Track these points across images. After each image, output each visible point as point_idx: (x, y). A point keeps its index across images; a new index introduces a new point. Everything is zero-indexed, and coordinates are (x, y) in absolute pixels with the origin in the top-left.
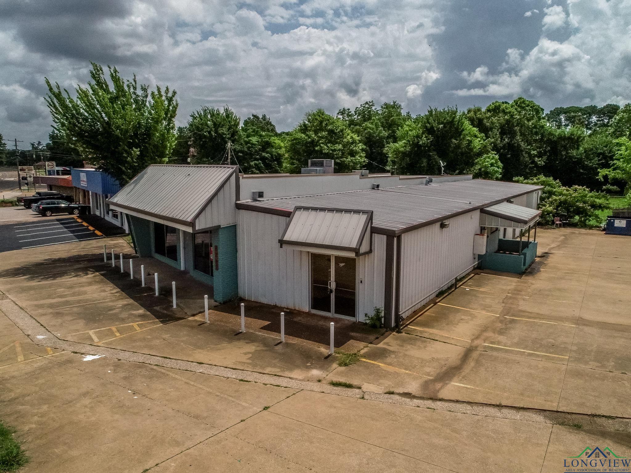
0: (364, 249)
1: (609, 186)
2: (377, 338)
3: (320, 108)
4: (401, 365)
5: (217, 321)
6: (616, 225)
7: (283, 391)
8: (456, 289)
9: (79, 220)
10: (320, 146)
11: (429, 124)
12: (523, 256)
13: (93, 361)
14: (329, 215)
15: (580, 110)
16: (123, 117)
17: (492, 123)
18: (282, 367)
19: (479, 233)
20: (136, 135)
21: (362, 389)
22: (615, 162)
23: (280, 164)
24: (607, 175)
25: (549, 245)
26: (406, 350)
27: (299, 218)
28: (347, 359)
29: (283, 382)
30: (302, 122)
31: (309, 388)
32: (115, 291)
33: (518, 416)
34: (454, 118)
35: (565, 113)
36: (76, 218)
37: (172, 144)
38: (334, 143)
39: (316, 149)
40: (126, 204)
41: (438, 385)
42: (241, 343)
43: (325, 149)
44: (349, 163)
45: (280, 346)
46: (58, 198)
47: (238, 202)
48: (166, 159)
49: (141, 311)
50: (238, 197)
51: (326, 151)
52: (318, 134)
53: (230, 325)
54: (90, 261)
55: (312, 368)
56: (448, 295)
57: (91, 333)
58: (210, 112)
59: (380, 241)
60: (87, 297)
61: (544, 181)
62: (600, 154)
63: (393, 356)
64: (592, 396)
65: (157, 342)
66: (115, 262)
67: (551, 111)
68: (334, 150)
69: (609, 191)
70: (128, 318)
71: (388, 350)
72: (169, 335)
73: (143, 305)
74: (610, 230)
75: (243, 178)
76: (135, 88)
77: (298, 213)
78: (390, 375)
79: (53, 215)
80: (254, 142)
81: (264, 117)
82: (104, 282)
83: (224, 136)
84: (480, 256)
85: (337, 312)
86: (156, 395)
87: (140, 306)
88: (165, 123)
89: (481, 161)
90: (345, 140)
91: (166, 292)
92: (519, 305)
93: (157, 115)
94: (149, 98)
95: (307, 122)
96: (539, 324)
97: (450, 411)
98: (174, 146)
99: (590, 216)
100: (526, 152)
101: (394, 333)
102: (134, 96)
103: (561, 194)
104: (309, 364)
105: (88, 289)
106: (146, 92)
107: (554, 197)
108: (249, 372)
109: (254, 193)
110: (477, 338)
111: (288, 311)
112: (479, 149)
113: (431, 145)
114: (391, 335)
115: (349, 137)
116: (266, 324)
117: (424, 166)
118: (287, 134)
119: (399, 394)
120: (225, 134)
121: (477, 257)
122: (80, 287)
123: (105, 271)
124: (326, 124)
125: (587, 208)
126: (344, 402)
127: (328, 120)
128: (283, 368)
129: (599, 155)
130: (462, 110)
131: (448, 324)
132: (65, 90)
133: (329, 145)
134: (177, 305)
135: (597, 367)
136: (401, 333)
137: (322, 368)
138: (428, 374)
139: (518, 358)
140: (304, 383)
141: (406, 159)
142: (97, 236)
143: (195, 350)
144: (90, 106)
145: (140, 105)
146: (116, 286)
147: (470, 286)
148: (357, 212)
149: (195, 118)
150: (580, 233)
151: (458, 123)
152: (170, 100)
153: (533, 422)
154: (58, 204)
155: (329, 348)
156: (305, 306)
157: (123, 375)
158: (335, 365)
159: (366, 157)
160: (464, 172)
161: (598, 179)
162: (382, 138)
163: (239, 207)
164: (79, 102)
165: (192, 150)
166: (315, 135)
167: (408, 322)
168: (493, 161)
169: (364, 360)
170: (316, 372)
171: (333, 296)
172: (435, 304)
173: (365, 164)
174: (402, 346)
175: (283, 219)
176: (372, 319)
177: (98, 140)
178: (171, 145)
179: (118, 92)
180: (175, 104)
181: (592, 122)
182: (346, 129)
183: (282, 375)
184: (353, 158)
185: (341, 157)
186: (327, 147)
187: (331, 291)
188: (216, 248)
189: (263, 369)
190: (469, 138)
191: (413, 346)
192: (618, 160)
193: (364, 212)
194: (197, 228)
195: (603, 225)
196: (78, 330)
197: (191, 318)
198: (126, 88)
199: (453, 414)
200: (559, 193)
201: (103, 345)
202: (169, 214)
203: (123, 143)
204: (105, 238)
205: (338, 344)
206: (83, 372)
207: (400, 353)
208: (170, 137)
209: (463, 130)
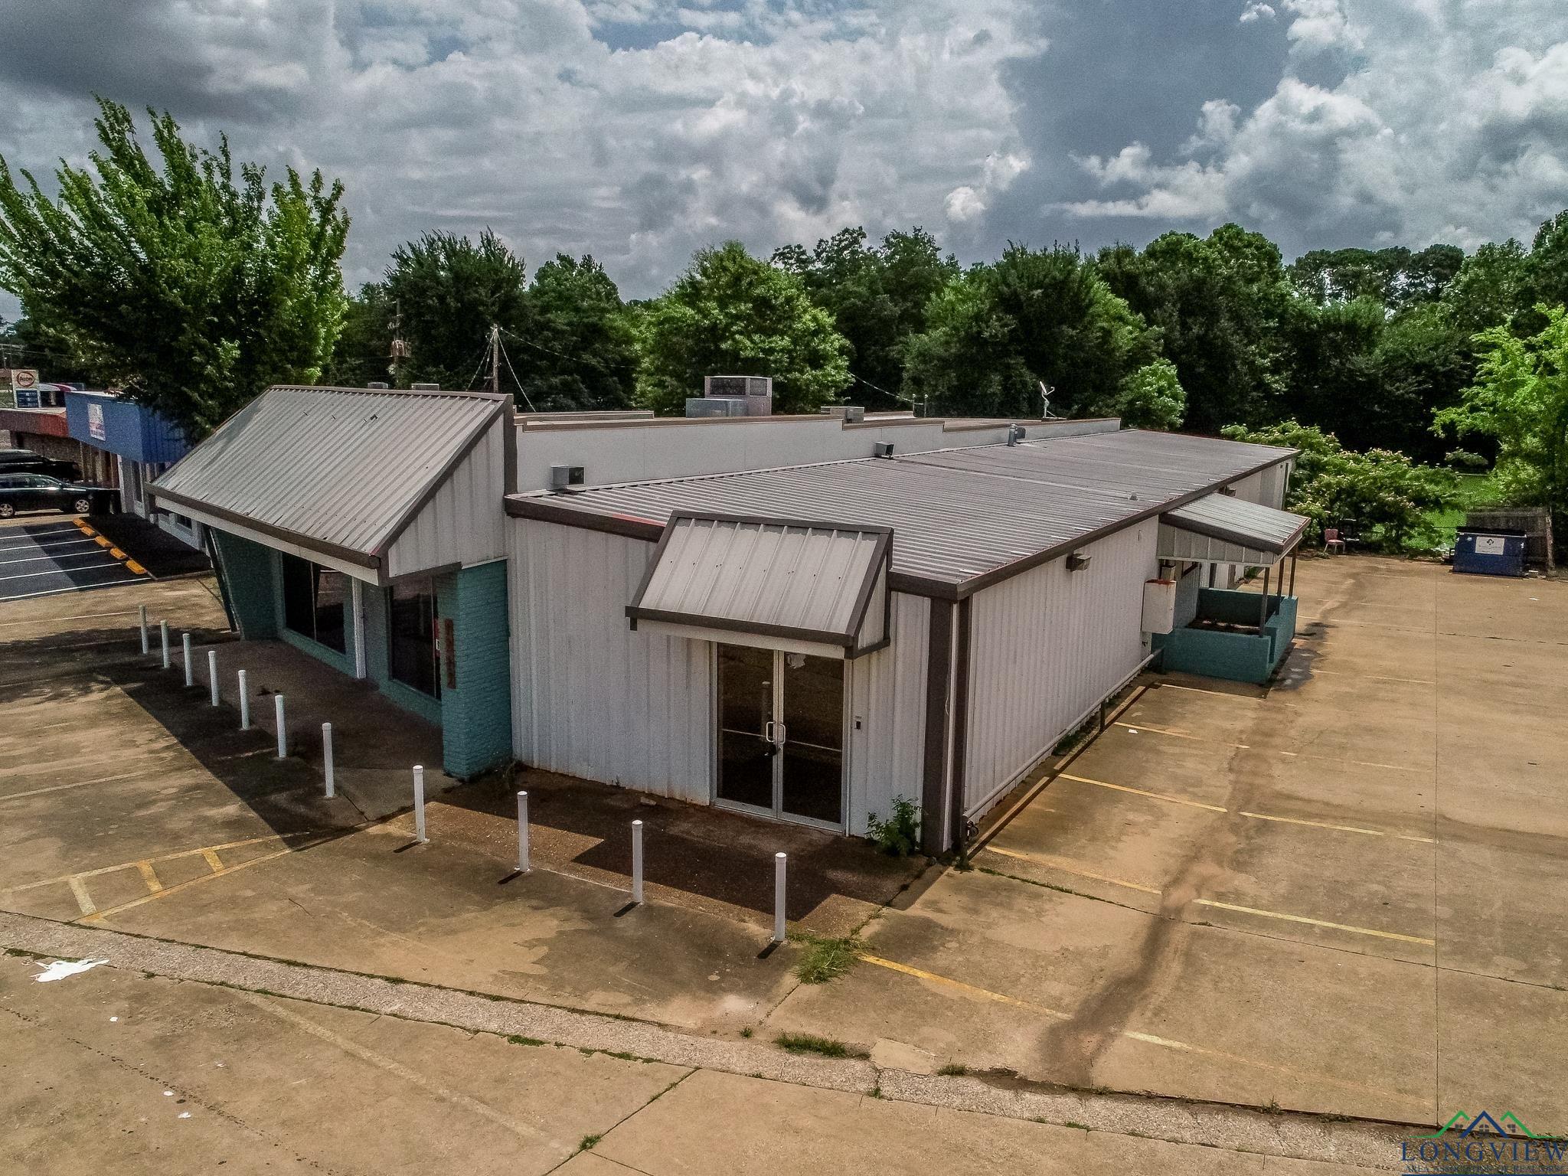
0: (866, 638)
1: (1460, 453)
2: (904, 888)
3: (734, 240)
4: (977, 975)
5: (452, 837)
6: (1478, 550)
7: (640, 1074)
8: (1101, 731)
9: (88, 531)
10: (734, 340)
11: (1008, 285)
12: (1268, 638)
13: (68, 983)
14: (769, 539)
15: (1369, 258)
16: (191, 254)
17: (1162, 287)
18: (634, 988)
19: (1155, 577)
20: (229, 303)
21: (872, 1059)
22: (1475, 389)
23: (629, 384)
24: (1453, 423)
25: (1319, 603)
26: (989, 926)
27: (685, 542)
28: (823, 959)
29: (638, 1040)
30: (685, 276)
31: (715, 1061)
32: (162, 744)
33: (1333, 1149)
34: (1070, 272)
35: (1332, 265)
36: (79, 522)
37: (331, 329)
38: (769, 332)
39: (723, 346)
40: (198, 496)
41: (1089, 1042)
42: (517, 909)
43: (746, 348)
44: (807, 385)
45: (630, 918)
46: (34, 470)
47: (510, 497)
48: (317, 372)
49: (233, 808)
50: (510, 483)
51: (749, 354)
52: (726, 307)
53: (486, 850)
54: (101, 650)
55: (724, 990)
56: (1084, 749)
57: (76, 883)
58: (444, 247)
59: (913, 615)
60: (79, 762)
61: (1299, 438)
62: (1423, 365)
63: (954, 945)
64: (1524, 1070)
65: (269, 910)
66: (170, 655)
67: (1299, 261)
68: (771, 351)
69: (1459, 464)
70: (192, 833)
71: (937, 925)
72: (307, 886)
73: (239, 790)
74: (1465, 561)
75: (526, 428)
76: (226, 174)
77: (680, 531)
78: (950, 1008)
79: (17, 513)
80: (560, 327)
81: (588, 262)
82: (135, 716)
83: (481, 308)
84: (1158, 639)
85: (788, 807)
86: (249, 1103)
87: (230, 793)
88: (313, 272)
89: (1134, 382)
90: (798, 326)
91: (306, 745)
92: (1272, 777)
93: (287, 249)
94: (269, 202)
95: (698, 277)
96: (1335, 835)
97: (1133, 1134)
98: (339, 337)
99: (1412, 526)
100: (1245, 362)
101: (951, 870)
102: (225, 198)
103: (1340, 470)
104: (714, 978)
105: (85, 737)
106: (259, 183)
107: (1326, 478)
108: (540, 1009)
109: (556, 470)
110: (1176, 881)
111: (653, 803)
112: (1129, 351)
113: (1011, 341)
114: (943, 877)
115: (808, 317)
116: (591, 846)
117: (994, 394)
118: (648, 305)
119: (981, 1075)
120: (483, 304)
121: (1149, 640)
122: (65, 730)
123: (142, 680)
124: (750, 284)
125: (1405, 506)
126: (824, 1112)
127: (755, 273)
128: (639, 990)
129: (1417, 369)
130: (1088, 252)
131: (1093, 839)
132: (24, 172)
133: (756, 338)
134: (338, 788)
135: (1518, 972)
136: (969, 868)
137: (753, 989)
138: (1056, 1004)
139: (1295, 945)
140: (702, 1043)
141: (948, 375)
142: (133, 575)
143: (379, 934)
144: (96, 219)
145: (242, 220)
146: (168, 728)
147: (1137, 721)
148: (848, 530)
149: (404, 262)
150: (1389, 571)
151: (1080, 286)
152: (326, 209)
153: (1377, 1167)
154: (33, 484)
155: (770, 924)
156: (701, 790)
157: (153, 1029)
158: (789, 980)
159: (850, 369)
160: (1092, 409)
161: (1432, 432)
162: (886, 323)
163: (515, 510)
164: (66, 209)
165: (398, 343)
166: (721, 311)
167: (987, 834)
168: (1163, 383)
169: (872, 959)
170: (735, 1005)
171: (778, 763)
172: (1053, 776)
173: (848, 387)
174: (976, 912)
175: (638, 548)
176: (888, 830)
177: (120, 315)
178: (329, 332)
179: (177, 181)
180: (340, 218)
181: (1396, 290)
182: (799, 295)
183: (638, 1016)
184: (819, 373)
185: (789, 371)
186: (752, 341)
187: (773, 749)
188: (449, 626)
189: (581, 997)
190: (1105, 324)
191: (1006, 913)
192: (1483, 384)
193: (869, 532)
194: (393, 573)
195: (1445, 548)
196: (35, 876)
197: (375, 830)
198: (201, 173)
199: (1145, 1145)
200: (1335, 466)
201: (105, 924)
202: (314, 528)
203: (193, 325)
204: (152, 580)
205: (798, 909)
206: (32, 1024)
207: (972, 933)
208: (327, 309)
209: (1091, 304)
